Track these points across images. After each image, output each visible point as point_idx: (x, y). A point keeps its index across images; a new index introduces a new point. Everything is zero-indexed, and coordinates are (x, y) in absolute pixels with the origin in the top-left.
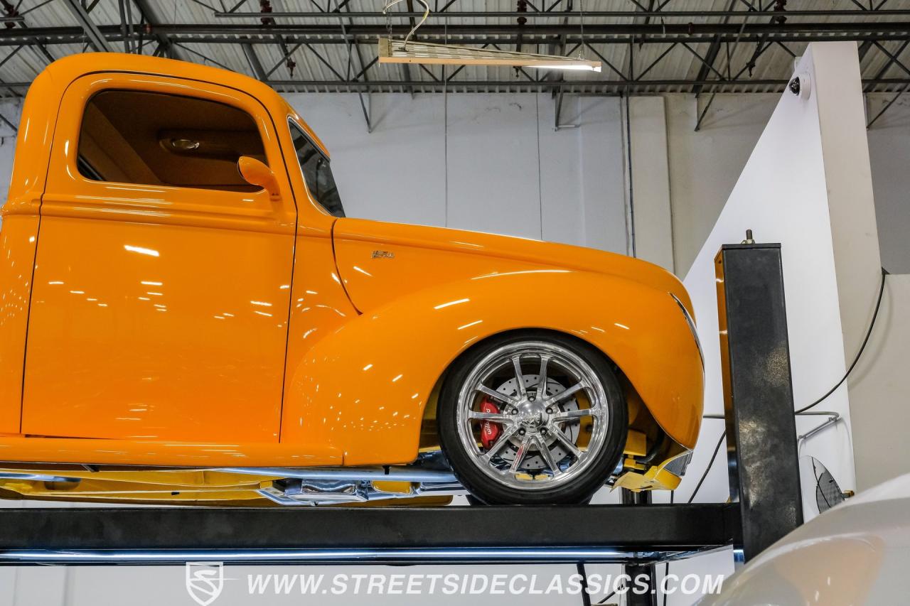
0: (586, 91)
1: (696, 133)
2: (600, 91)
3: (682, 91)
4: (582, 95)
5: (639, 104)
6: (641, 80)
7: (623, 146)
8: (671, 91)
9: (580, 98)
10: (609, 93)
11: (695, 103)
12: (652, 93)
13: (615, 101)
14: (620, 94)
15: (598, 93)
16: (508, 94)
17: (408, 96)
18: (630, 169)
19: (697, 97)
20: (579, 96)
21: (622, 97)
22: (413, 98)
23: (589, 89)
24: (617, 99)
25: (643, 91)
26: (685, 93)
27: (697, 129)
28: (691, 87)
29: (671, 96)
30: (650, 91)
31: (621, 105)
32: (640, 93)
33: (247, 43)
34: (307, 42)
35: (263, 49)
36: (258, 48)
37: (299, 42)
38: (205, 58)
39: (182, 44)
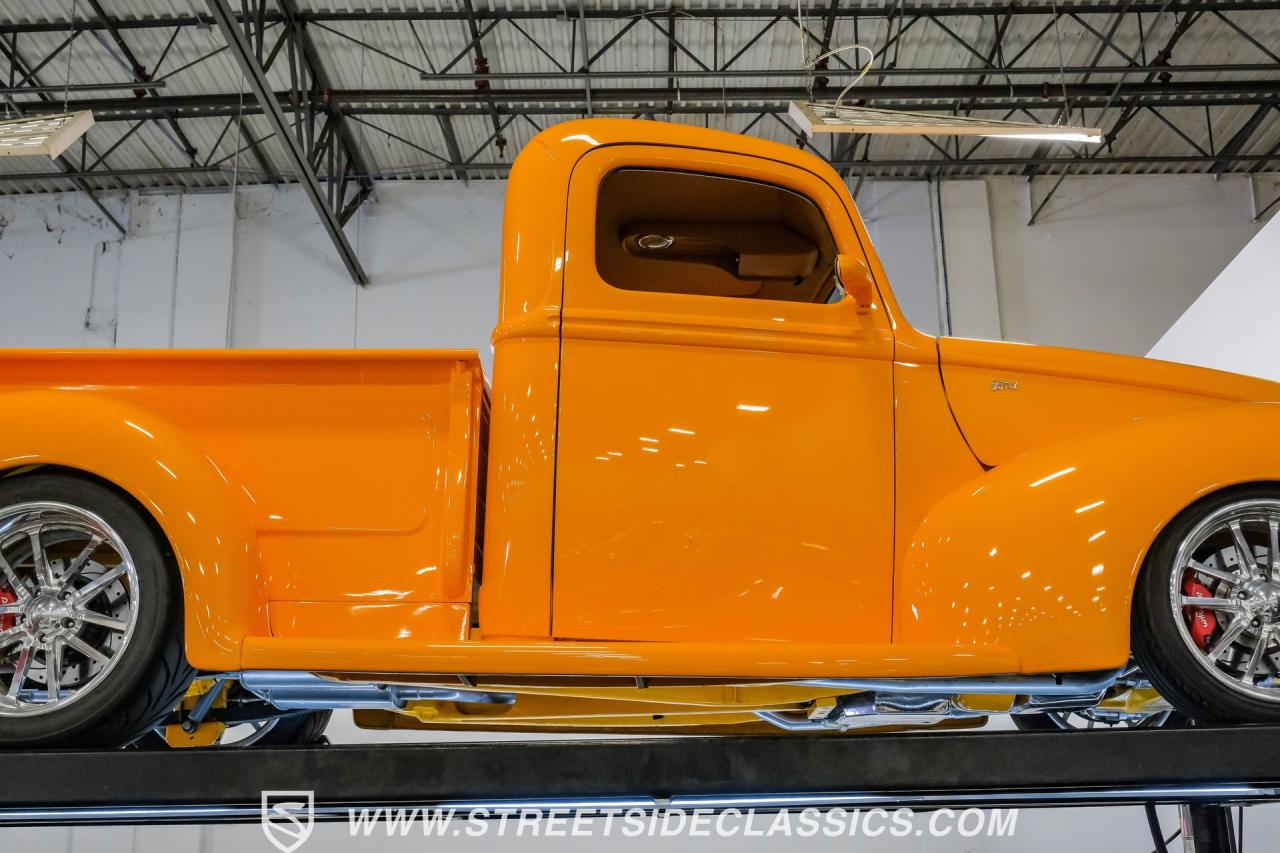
0: (883, 174)
1: (1029, 228)
2: (902, 175)
3: (1010, 173)
4: (878, 180)
5: (953, 189)
6: (971, 158)
7: (935, 246)
8: (996, 173)
9: (875, 184)
10: (914, 177)
11: (1028, 188)
12: (970, 175)
13: (922, 186)
14: (928, 177)
15: (899, 176)
18: (946, 276)
19: (1030, 180)
20: (873, 180)
21: (930, 181)
23: (887, 172)
24: (923, 185)
25: (958, 173)
26: (1013, 176)
27: (1032, 223)
28: (1023, 167)
29: (996, 181)
30: (967, 173)
31: (930, 191)
32: (955, 176)
33: (444, 115)
34: (525, 112)
35: (465, 122)
36: (457, 121)
37: (514, 112)
38: (390, 135)
39: (358, 116)
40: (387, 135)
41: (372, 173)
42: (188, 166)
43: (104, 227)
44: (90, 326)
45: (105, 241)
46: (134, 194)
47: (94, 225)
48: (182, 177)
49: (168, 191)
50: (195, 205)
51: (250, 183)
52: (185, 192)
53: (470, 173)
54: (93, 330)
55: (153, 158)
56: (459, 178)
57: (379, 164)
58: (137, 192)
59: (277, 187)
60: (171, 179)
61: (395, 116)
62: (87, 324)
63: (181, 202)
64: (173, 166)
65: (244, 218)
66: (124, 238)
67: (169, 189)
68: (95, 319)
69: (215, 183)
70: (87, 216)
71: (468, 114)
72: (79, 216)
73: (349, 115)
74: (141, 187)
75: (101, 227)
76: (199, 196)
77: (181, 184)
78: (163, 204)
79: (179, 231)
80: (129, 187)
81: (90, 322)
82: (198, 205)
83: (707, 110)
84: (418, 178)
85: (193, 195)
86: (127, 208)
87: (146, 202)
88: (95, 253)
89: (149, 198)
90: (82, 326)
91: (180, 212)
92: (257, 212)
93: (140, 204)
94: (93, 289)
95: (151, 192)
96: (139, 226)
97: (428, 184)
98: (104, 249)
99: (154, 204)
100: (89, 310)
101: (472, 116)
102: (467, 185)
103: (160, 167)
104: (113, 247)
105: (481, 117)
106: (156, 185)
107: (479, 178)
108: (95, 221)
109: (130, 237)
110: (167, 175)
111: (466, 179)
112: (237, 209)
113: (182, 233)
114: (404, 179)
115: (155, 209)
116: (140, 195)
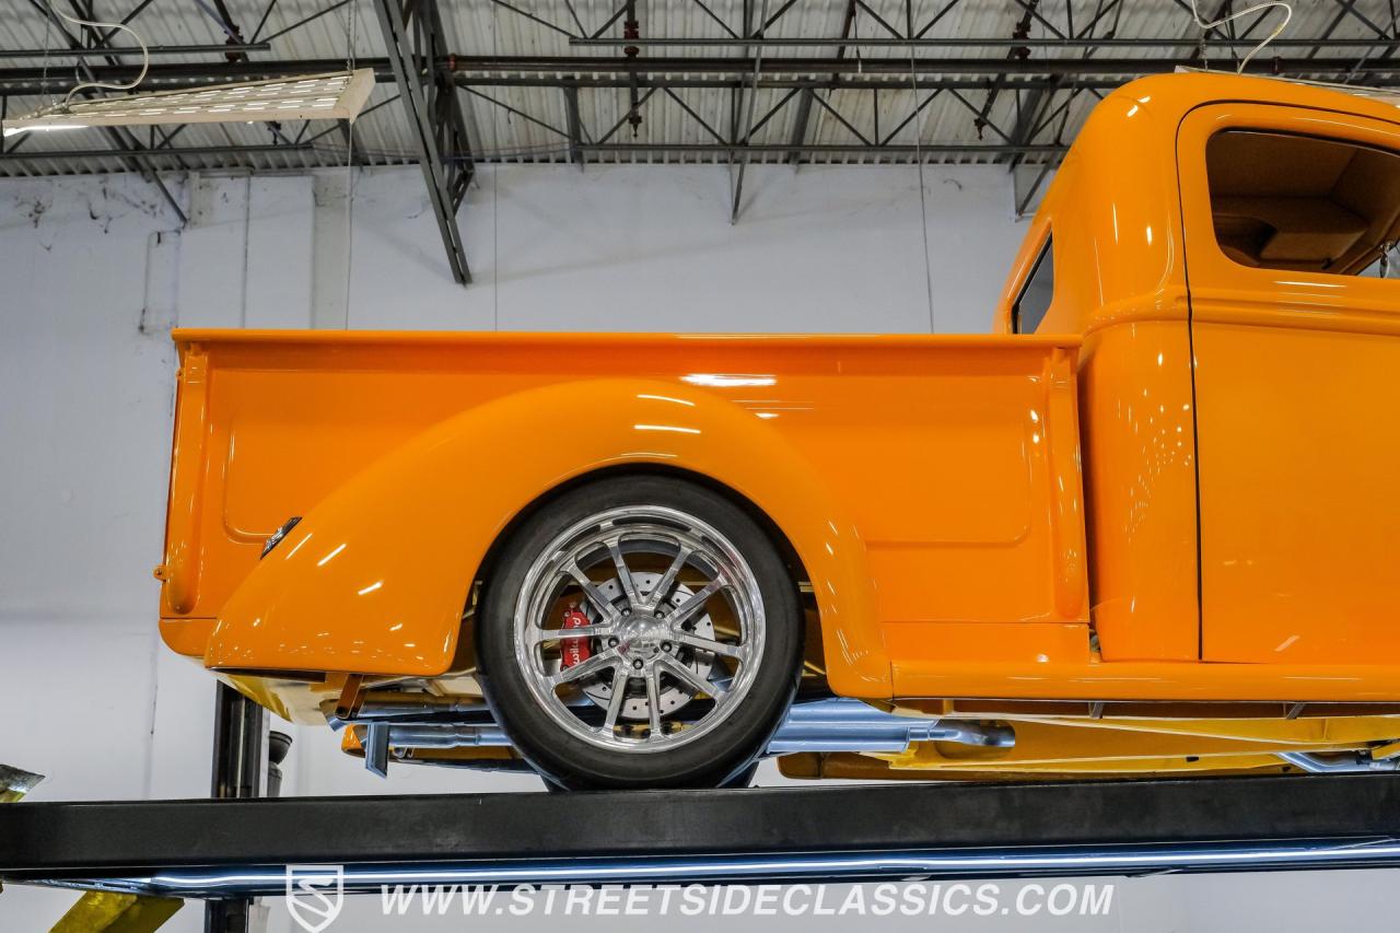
16: (941, 166)
17: (789, 169)
22: (797, 172)
33: (571, 87)
34: (667, 85)
35: (593, 96)
36: (584, 95)
37: (654, 85)
38: (510, 109)
39: (470, 87)
40: (506, 110)
41: (474, 155)
42: (269, 141)
43: (158, 214)
44: (145, 331)
45: (159, 230)
46: (195, 176)
47: (146, 212)
48: (251, 157)
49: (233, 174)
50: (265, 190)
51: (330, 165)
52: (252, 174)
53: (587, 154)
54: (148, 334)
55: (224, 136)
56: (573, 162)
57: (483, 144)
58: (197, 174)
59: (362, 170)
60: (238, 159)
61: (513, 88)
62: (142, 328)
63: (249, 186)
64: (244, 144)
65: (323, 206)
66: (184, 227)
67: (234, 172)
68: (151, 322)
69: (288, 163)
70: (138, 202)
71: (599, 86)
72: (128, 202)
73: (461, 86)
74: (202, 167)
75: (155, 214)
76: (268, 179)
77: (249, 165)
78: (228, 189)
79: (248, 220)
80: (188, 168)
81: (145, 324)
82: (269, 189)
83: (876, 85)
84: (525, 161)
85: (262, 179)
86: (185, 192)
87: (208, 186)
88: (149, 246)
89: (211, 180)
90: (136, 330)
91: (248, 198)
92: (338, 198)
93: (201, 188)
94: (146, 287)
95: (214, 174)
96: (200, 213)
97: (537, 168)
98: (159, 241)
99: (217, 188)
100: (144, 311)
101: (602, 89)
102: (583, 170)
103: (229, 144)
104: (169, 238)
105: (614, 89)
106: (219, 166)
107: (597, 161)
108: (147, 207)
109: (191, 228)
110: (235, 154)
111: (582, 162)
112: (315, 195)
113: (251, 222)
114: (509, 161)
115: (219, 194)
116: (201, 177)
